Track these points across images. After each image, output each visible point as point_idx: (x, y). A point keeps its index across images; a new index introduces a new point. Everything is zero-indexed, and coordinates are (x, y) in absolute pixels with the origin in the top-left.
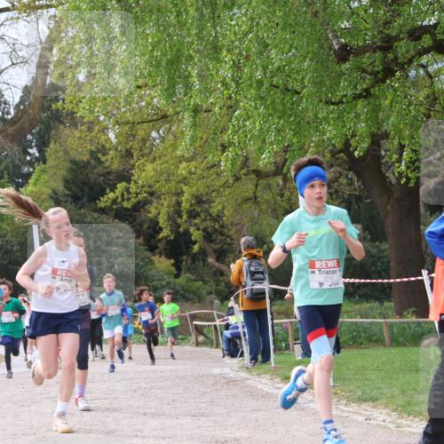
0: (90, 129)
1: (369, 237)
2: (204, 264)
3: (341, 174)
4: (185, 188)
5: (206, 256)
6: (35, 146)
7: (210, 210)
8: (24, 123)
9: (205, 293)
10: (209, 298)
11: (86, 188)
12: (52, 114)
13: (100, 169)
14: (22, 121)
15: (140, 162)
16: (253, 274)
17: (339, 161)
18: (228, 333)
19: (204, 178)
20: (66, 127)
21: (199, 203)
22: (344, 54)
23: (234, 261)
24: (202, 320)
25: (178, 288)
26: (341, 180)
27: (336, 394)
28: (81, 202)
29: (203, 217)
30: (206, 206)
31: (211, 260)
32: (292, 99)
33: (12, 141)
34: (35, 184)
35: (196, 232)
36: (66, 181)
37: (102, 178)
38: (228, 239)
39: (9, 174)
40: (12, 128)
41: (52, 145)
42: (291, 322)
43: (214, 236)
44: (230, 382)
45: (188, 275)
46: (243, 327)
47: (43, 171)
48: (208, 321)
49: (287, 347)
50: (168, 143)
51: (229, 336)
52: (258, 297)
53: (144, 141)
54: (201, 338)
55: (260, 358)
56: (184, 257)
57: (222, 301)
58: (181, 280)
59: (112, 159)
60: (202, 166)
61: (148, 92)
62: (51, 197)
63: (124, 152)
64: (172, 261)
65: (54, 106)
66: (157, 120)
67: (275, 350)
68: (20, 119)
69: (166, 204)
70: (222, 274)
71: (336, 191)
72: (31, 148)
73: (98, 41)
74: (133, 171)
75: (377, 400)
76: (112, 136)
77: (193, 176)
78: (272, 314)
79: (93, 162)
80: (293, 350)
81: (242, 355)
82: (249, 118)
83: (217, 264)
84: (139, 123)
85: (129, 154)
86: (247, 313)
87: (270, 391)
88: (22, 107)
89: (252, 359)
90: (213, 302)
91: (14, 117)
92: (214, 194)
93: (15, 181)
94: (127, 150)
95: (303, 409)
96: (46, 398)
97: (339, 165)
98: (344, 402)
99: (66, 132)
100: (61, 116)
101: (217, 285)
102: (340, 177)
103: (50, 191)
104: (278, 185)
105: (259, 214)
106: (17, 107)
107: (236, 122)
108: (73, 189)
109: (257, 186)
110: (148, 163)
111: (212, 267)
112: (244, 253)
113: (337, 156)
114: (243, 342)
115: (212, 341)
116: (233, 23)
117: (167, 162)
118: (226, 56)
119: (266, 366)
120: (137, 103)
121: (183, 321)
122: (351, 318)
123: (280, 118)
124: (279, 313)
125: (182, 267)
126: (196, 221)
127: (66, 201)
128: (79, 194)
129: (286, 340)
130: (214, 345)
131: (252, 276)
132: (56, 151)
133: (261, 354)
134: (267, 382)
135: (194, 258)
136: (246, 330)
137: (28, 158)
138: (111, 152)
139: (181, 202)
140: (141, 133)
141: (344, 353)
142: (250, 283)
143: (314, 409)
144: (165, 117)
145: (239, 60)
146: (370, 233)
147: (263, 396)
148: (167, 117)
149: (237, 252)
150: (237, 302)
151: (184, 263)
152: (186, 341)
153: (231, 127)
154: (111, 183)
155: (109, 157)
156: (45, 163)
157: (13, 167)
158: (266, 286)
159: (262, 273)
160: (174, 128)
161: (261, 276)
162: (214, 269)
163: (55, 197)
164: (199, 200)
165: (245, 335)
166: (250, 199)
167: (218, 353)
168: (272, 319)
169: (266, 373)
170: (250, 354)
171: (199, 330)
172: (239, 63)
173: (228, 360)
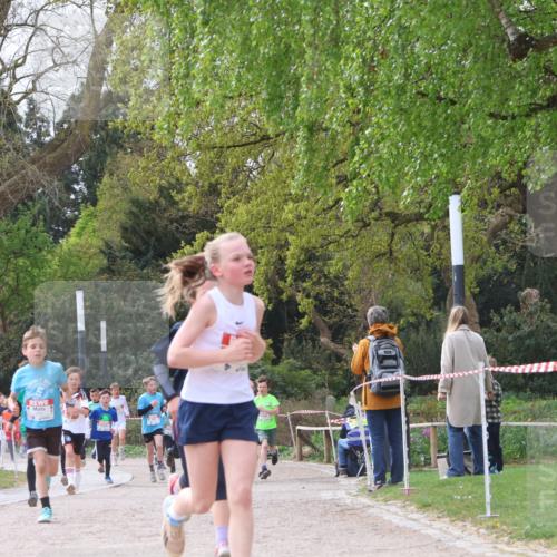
0: (160, 157)
1: (549, 306)
2: (314, 346)
3: (511, 217)
4: (291, 238)
5: (317, 334)
6: (83, 180)
7: (326, 269)
8: (68, 148)
9: (314, 386)
10: (319, 393)
11: (153, 239)
12: (108, 135)
13: (173, 213)
14: (65, 144)
15: (230, 202)
16: (381, 359)
17: (510, 199)
18: (344, 442)
19: (318, 224)
20: (126, 154)
21: (309, 259)
22: (521, 47)
23: (357, 341)
24: (310, 425)
25: (277, 378)
26: (511, 226)
27: (494, 527)
28: (144, 258)
29: (315, 280)
30: (320, 264)
31: (324, 339)
32: (446, 111)
33: (50, 173)
34: (79, 235)
35: (305, 300)
36: (124, 229)
37: (175, 224)
38: (350, 310)
39: (45, 220)
40: (51, 155)
41: (106, 179)
42: (435, 427)
43: (330, 305)
44: (344, 511)
45: (291, 360)
46: (367, 434)
47: (93, 216)
48: (317, 426)
49: (428, 463)
50: (269, 176)
51: (346, 446)
52: (388, 391)
53: (236, 172)
54: (307, 449)
55: (388, 476)
56: (286, 336)
57: (338, 397)
58: (282, 368)
59: (190, 198)
60: (316, 207)
61: (243, 103)
62: (102, 251)
63: (207, 188)
64: (270, 341)
65: (111, 125)
66: (255, 143)
67: (410, 466)
68: (63, 141)
69: (263, 261)
70: (339, 358)
71: (504, 242)
72: (78, 183)
73: (177, 31)
74: (219, 215)
75: (552, 536)
76: (191, 165)
77: (302, 222)
78: (407, 415)
79: (163, 202)
80: (436, 466)
81: (363, 473)
82: (383, 139)
83: (332, 345)
84: (229, 147)
85: (214, 190)
86: (371, 414)
87: (401, 524)
88: (65, 126)
89: (377, 479)
90: (324, 399)
91: (56, 139)
92: (331, 247)
93: (52, 229)
94: (211, 185)
95: (446, 549)
96: (87, 533)
97: (510, 206)
98: (506, 539)
99: (127, 161)
100: (120, 138)
101: (331, 375)
102: (510, 222)
103: (101, 243)
104: (423, 233)
105: (393, 275)
106: (59, 126)
107: (366, 145)
108: (134, 240)
109: (393, 235)
110: (240, 204)
111: (325, 350)
112: (372, 329)
113: (508, 192)
114: (366, 454)
115: (321, 454)
116: (366, 4)
117: (267, 201)
118: (354, 51)
119: (396, 489)
120: (228, 119)
121: (283, 425)
122: (520, 420)
123: (427, 139)
124: (418, 414)
125: (284, 350)
126: (305, 285)
127: (124, 257)
128: (143, 248)
129: (426, 452)
130: (325, 460)
131: (381, 362)
132: (111, 187)
133: (390, 471)
134: (398, 510)
135: (300, 336)
136: (370, 438)
137: (73, 197)
138: (189, 188)
139: (285, 256)
140: (232, 162)
141: (507, 469)
142: (377, 372)
143: (463, 549)
144: (266, 138)
145: (372, 57)
146: (550, 302)
147: (391, 531)
148: (269, 138)
149: (360, 329)
150: (358, 399)
151: (286, 344)
152: (286, 453)
153: (358, 151)
154: (187, 231)
155: (186, 194)
156: (94, 203)
157: (51, 209)
158: (400, 377)
159: (395, 358)
160: (277, 155)
161: (394, 362)
162: (328, 352)
163: (107, 251)
164: (310, 255)
165: (368, 445)
166: (384, 254)
167: (330, 470)
168: (408, 423)
169: (396, 498)
170: (375, 471)
171: (304, 438)
172: (372, 61)
173: (343, 479)
